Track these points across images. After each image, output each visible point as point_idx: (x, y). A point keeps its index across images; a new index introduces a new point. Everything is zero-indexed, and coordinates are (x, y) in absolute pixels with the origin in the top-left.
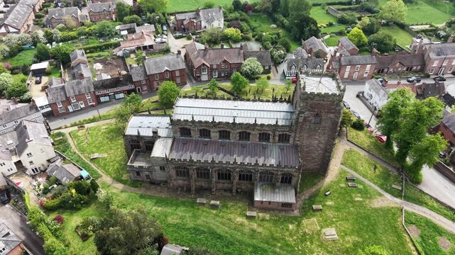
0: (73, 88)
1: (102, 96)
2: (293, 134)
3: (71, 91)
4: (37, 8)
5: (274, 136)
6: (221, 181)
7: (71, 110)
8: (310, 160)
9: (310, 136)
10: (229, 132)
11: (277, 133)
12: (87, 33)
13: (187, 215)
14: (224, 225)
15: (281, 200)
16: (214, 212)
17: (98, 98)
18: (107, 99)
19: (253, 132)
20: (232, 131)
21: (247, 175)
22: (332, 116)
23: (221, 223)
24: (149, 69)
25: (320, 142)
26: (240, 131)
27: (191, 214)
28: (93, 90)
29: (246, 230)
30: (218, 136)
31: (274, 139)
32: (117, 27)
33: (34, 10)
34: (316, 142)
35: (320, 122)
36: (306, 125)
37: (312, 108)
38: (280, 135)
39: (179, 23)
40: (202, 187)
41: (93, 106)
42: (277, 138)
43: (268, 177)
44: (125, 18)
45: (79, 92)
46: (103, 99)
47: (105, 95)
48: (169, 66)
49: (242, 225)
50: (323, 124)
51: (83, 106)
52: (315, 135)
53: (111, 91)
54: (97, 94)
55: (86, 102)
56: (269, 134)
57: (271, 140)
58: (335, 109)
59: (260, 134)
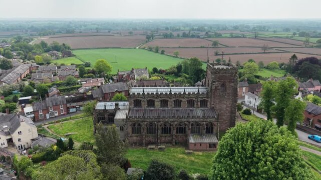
0: (52, 102)
1: (71, 108)
2: (209, 100)
3: (50, 103)
4: (23, 76)
5: (197, 102)
6: (164, 135)
7: (48, 117)
8: (222, 122)
9: (220, 102)
10: (167, 101)
11: (199, 99)
12: (58, 84)
13: (142, 156)
14: (170, 159)
15: (208, 142)
16: (162, 153)
17: (68, 109)
18: (74, 110)
19: (183, 100)
20: (169, 100)
21: (182, 128)
22: (232, 84)
23: (168, 158)
24: (105, 90)
25: (227, 107)
26: (175, 99)
27: (145, 155)
28: (65, 102)
29: (187, 161)
30: (160, 104)
31: (197, 104)
32: (79, 80)
33: (21, 77)
34: (225, 106)
35: (226, 89)
36: (217, 93)
37: (220, 79)
38: (201, 101)
39: (121, 77)
40: (150, 141)
41: (64, 115)
42: (199, 104)
43: (197, 128)
44: (85, 75)
45: (56, 104)
46: (71, 110)
47: (73, 107)
48: (118, 89)
49: (183, 158)
50: (228, 91)
51: (57, 115)
52: (224, 100)
53: (77, 104)
54: (68, 105)
55: (59, 112)
56: (194, 101)
57: (195, 105)
58: (234, 79)
59: (188, 101)
